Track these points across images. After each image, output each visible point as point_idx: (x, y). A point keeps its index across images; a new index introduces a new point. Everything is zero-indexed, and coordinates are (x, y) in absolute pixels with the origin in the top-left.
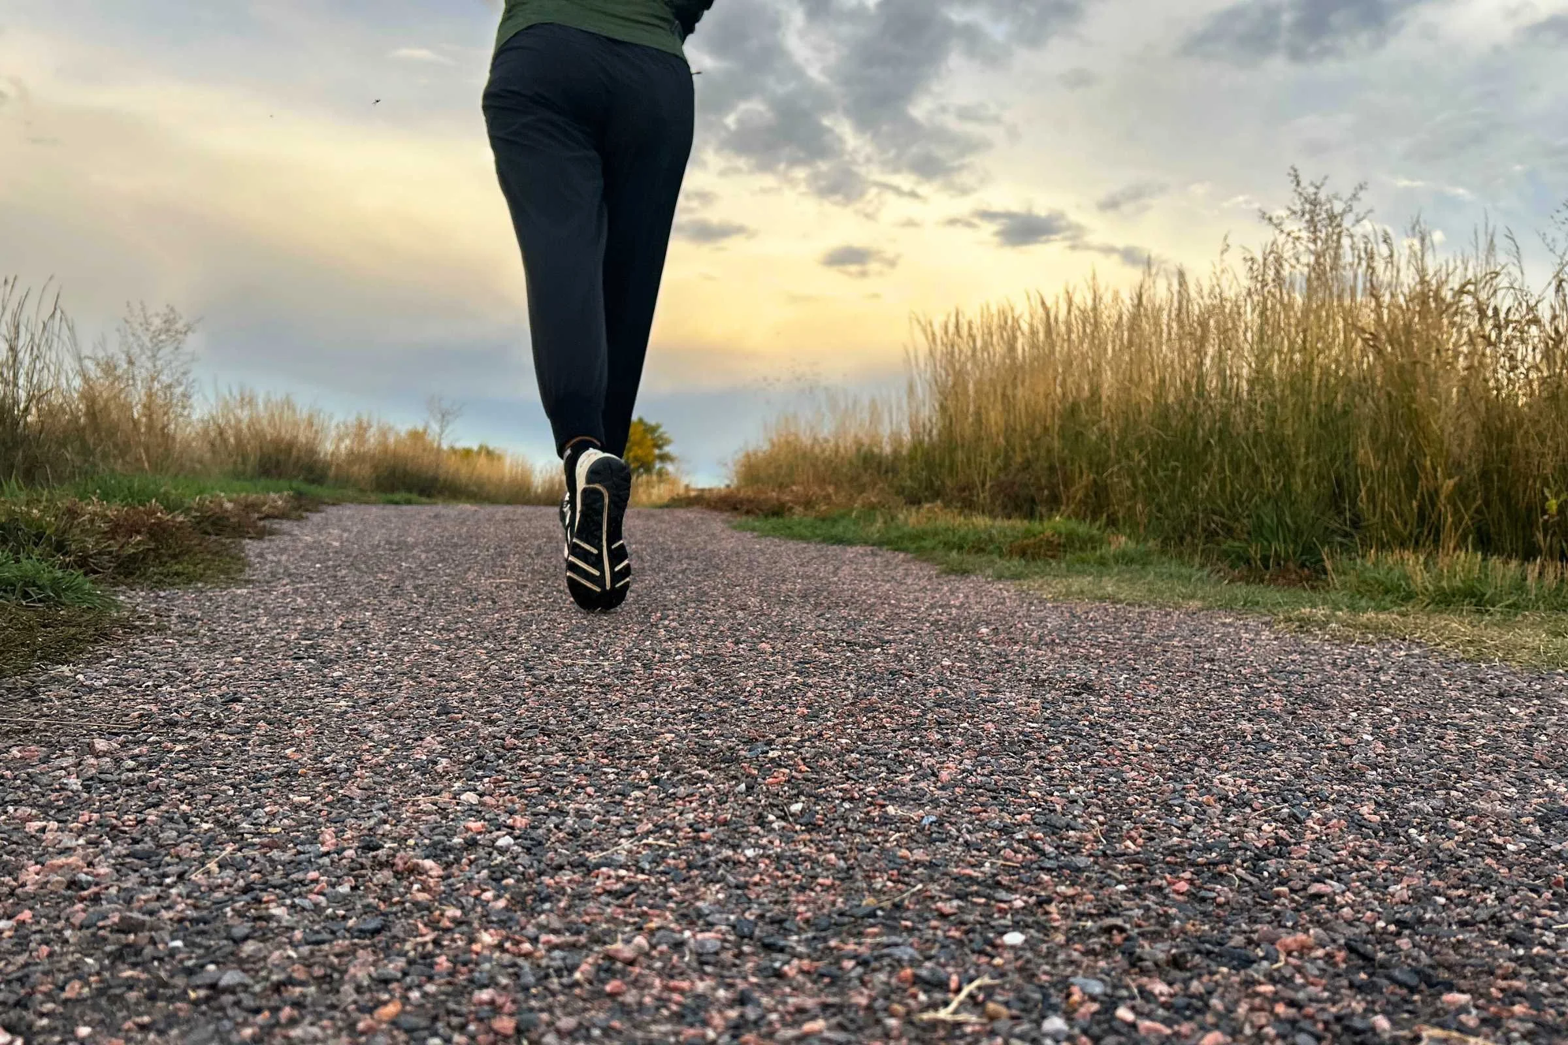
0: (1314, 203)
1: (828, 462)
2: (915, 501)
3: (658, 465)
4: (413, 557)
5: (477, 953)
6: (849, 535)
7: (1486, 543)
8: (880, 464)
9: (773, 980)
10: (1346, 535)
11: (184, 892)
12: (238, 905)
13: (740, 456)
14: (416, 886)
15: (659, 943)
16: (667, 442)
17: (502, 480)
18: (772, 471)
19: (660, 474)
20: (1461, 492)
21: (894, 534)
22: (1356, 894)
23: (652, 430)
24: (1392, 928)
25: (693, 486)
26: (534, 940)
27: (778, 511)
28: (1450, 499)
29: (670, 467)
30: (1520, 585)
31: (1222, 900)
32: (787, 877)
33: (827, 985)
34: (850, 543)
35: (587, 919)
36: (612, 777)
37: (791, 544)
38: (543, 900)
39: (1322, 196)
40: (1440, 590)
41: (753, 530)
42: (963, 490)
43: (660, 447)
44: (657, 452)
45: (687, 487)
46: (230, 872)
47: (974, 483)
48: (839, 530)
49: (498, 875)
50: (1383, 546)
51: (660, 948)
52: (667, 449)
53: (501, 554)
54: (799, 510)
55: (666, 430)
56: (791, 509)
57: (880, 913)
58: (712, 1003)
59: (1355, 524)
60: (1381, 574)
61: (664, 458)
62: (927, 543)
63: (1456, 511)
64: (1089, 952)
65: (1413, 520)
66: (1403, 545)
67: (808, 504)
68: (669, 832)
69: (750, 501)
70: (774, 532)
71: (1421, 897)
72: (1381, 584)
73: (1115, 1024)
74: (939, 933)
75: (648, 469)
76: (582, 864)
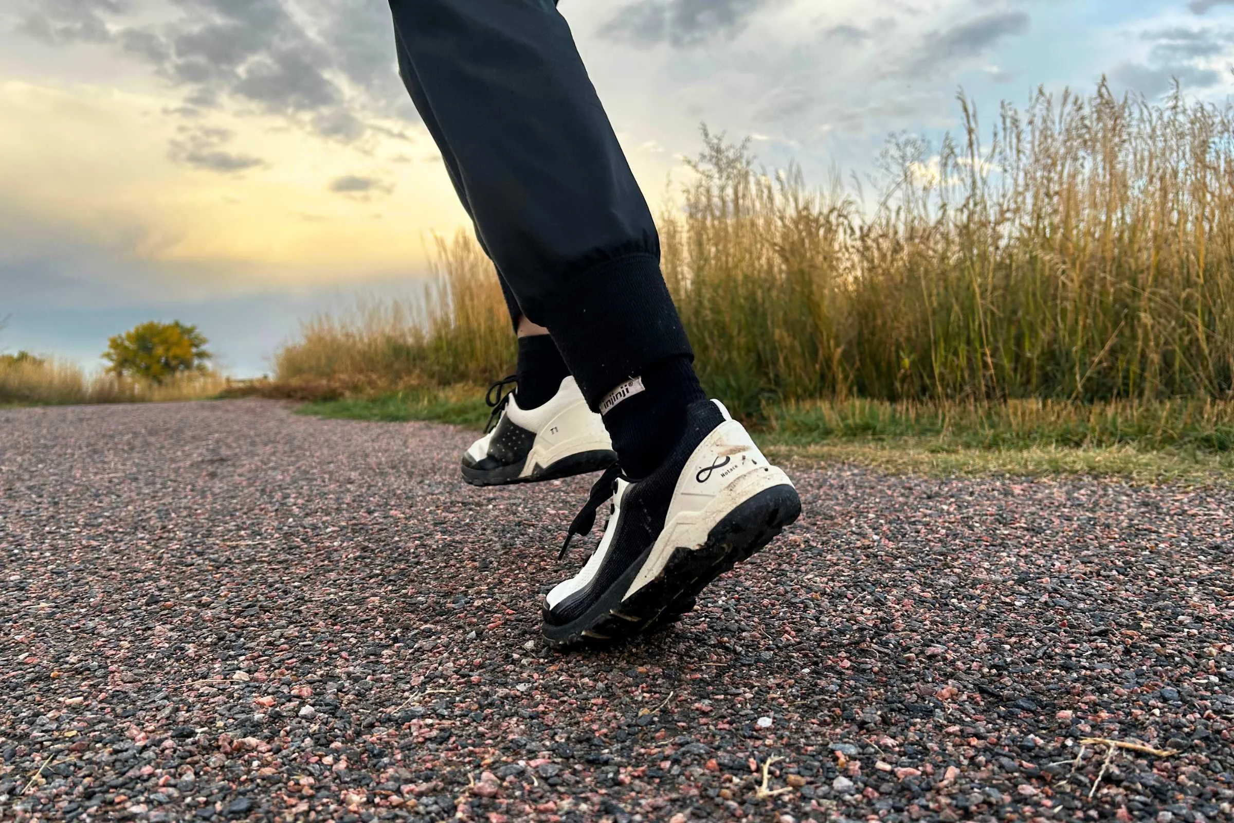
0: (719, 151)
1: (363, 354)
2: (445, 382)
3: (196, 362)
4: (9, 460)
5: (355, 812)
6: (402, 413)
7: (863, 391)
8: (408, 354)
9: (616, 788)
10: (771, 391)
11: (29, 807)
12: (92, 810)
13: (281, 351)
14: (255, 764)
15: (506, 776)
16: (204, 341)
17: (51, 382)
18: (313, 363)
19: (201, 369)
20: (846, 355)
21: (440, 410)
22: (955, 651)
23: (189, 331)
24: (994, 671)
25: (233, 378)
26: (398, 792)
27: (331, 396)
28: (840, 363)
29: (208, 364)
30: (894, 421)
31: (876, 669)
32: (564, 702)
33: (659, 784)
34: (405, 419)
35: (429, 765)
36: (354, 641)
37: (354, 423)
38: (381, 755)
39: (723, 146)
40: (848, 427)
41: (316, 413)
42: (485, 371)
43: (197, 346)
44: (194, 350)
45: (228, 380)
46: (59, 781)
47: (493, 365)
48: (392, 409)
49: (323, 741)
50: (798, 399)
51: (508, 779)
52: (204, 348)
53: (95, 452)
54: (347, 394)
55: (202, 331)
56: (342, 394)
57: (656, 719)
58: (582, 817)
59: (777, 384)
60: (801, 417)
61: (201, 355)
62: (472, 416)
63: (844, 371)
64: (823, 723)
65: (816, 378)
66: (812, 396)
67: (356, 388)
68: (441, 681)
69: (303, 389)
70: (334, 415)
71: (995, 648)
72: (806, 425)
73: (881, 774)
74: (711, 727)
75: (188, 366)
76: (389, 720)
